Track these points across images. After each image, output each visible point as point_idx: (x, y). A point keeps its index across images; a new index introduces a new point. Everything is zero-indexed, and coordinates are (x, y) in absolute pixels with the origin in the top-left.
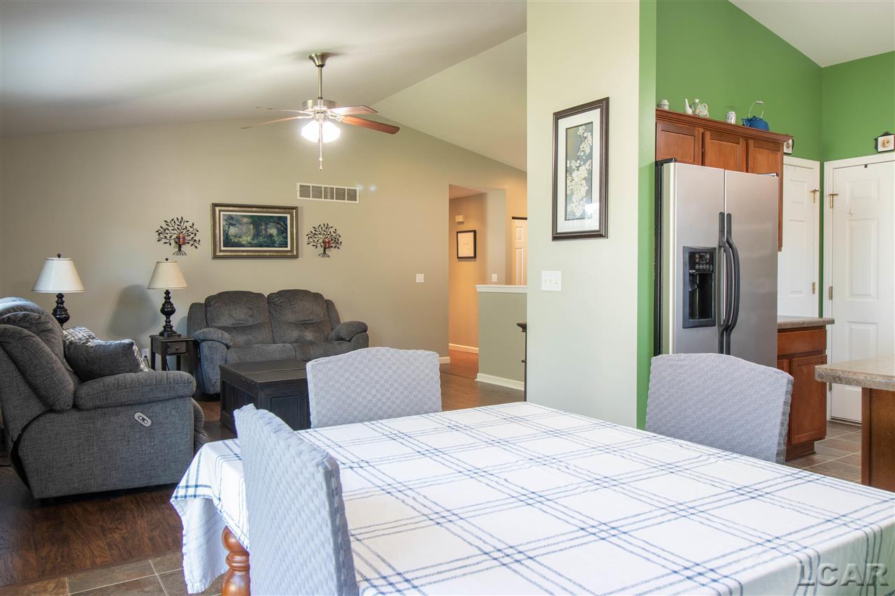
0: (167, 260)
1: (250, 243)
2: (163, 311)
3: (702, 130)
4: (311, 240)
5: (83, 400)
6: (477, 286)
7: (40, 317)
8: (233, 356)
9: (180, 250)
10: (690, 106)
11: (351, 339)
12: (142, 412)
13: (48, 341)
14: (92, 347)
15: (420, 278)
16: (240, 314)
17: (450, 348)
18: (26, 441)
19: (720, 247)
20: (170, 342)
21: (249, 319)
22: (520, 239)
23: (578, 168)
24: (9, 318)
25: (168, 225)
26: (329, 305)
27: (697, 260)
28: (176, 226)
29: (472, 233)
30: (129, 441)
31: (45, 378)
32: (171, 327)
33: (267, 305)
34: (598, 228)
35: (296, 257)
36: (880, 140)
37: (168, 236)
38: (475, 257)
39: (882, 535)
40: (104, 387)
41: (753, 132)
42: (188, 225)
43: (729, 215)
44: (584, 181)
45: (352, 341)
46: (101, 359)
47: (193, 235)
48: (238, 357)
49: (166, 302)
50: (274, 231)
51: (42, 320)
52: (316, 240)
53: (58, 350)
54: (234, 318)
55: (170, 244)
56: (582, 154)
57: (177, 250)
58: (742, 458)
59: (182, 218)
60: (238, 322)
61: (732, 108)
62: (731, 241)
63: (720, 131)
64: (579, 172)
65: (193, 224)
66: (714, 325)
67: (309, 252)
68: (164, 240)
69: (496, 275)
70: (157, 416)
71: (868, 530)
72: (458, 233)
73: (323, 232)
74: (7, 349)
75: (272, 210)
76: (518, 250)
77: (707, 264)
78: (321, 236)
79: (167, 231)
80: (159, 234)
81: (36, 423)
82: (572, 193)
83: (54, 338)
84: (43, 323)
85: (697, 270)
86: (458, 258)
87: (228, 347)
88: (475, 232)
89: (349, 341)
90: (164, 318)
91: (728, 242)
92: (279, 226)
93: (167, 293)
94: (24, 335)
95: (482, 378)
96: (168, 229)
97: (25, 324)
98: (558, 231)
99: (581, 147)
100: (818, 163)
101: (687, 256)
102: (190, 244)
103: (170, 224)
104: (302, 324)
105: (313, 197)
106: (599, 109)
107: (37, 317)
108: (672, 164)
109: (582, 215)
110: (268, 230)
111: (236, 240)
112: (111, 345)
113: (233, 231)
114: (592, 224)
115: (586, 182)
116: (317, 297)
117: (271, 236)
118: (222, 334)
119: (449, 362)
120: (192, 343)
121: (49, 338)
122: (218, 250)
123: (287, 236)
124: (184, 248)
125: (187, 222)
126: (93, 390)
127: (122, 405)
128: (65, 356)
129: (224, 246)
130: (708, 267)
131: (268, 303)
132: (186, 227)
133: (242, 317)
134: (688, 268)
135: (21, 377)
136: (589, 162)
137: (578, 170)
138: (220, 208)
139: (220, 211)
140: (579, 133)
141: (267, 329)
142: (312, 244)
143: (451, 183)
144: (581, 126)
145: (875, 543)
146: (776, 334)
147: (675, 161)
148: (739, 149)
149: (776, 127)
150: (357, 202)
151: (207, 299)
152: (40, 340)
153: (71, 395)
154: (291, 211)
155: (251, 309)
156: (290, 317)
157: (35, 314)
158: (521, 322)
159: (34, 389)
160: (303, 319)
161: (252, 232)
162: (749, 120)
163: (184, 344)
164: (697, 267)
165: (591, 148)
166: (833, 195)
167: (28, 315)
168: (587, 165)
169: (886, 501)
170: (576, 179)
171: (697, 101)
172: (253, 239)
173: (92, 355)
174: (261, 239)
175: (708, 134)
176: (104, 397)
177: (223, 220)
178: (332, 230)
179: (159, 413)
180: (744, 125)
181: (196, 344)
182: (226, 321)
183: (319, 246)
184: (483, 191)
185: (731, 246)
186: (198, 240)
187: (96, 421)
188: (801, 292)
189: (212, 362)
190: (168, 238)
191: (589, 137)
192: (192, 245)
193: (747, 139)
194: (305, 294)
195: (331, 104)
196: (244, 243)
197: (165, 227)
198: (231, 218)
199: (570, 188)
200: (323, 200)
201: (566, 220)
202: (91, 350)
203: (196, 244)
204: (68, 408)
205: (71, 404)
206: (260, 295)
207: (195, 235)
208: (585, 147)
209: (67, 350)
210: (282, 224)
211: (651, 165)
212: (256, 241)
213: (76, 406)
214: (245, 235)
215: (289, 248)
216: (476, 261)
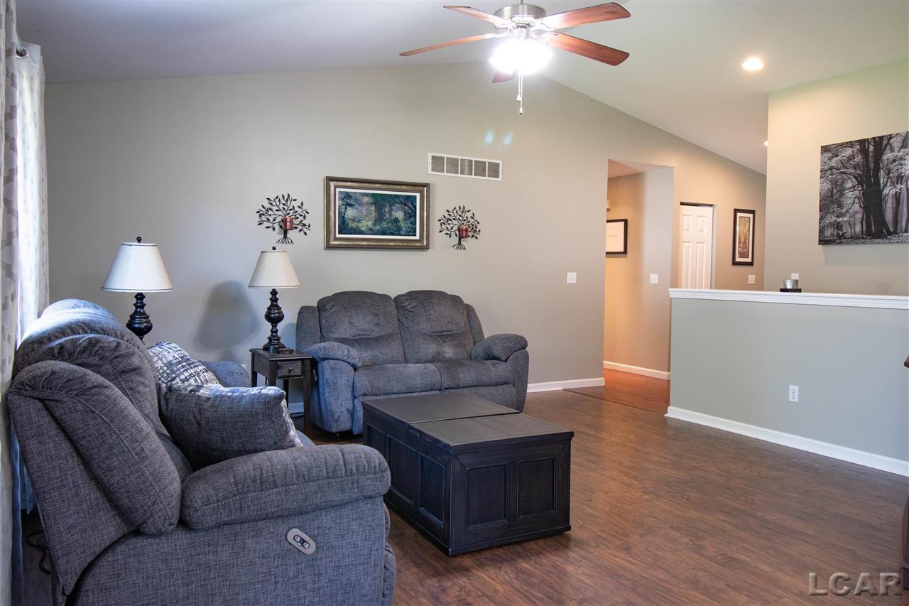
0: (274, 248)
1: (371, 229)
2: (268, 317)
4: (444, 227)
5: (199, 513)
6: (670, 289)
7: (118, 345)
8: (363, 381)
9: (285, 237)
11: (508, 358)
12: (299, 528)
13: (130, 392)
14: (209, 399)
15: (572, 278)
16: (363, 322)
17: (605, 367)
18: (90, 593)
20: (280, 361)
21: (374, 328)
22: (687, 230)
24: (62, 347)
25: (271, 204)
26: (469, 310)
28: (281, 206)
29: (623, 223)
30: (276, 583)
31: (127, 472)
32: (278, 339)
33: (395, 312)
35: (426, 248)
37: (271, 219)
38: (625, 252)
40: (236, 485)
42: (296, 204)
45: (508, 362)
46: (224, 423)
47: (301, 218)
48: (370, 382)
49: (272, 305)
50: (399, 215)
51: (123, 350)
52: (449, 227)
53: (149, 406)
54: (356, 327)
55: (274, 229)
57: (283, 236)
59: (289, 195)
60: (361, 333)
65: (302, 204)
67: (441, 241)
68: (266, 224)
69: (657, 275)
70: (325, 534)
73: (458, 217)
74: (57, 414)
75: (399, 187)
76: (685, 244)
78: (455, 222)
79: (270, 212)
80: (260, 216)
81: (109, 557)
83: (143, 383)
84: (122, 356)
87: (355, 368)
88: (626, 221)
89: (506, 361)
90: (269, 326)
92: (407, 208)
93: (274, 293)
94: (89, 385)
95: (674, 413)
96: (271, 210)
97: (90, 360)
102: (298, 230)
103: (274, 203)
104: (439, 336)
105: (447, 172)
107: (113, 345)
110: (393, 213)
111: (354, 225)
112: (241, 397)
113: (350, 213)
116: (456, 300)
117: (396, 220)
118: (348, 350)
119: (604, 384)
120: (309, 362)
121: (133, 385)
122: (332, 238)
123: (415, 221)
124: (291, 234)
125: (295, 200)
126: (216, 490)
127: (266, 518)
128: (161, 415)
129: (340, 233)
131: (397, 308)
132: (294, 207)
133: (366, 326)
135: (82, 467)
138: (335, 183)
139: (336, 187)
141: (397, 342)
142: (445, 232)
143: (611, 158)
150: (500, 179)
151: (320, 302)
152: (119, 393)
153: (175, 503)
154: (421, 188)
155: (376, 315)
156: (424, 326)
157: (111, 339)
159: (108, 494)
160: (440, 329)
161: (374, 215)
163: (299, 363)
167: (98, 341)
172: (375, 224)
173: (207, 414)
174: (384, 225)
176: (237, 505)
177: (339, 199)
178: (469, 215)
179: (330, 529)
181: (313, 364)
182: (345, 331)
183: (453, 234)
184: (641, 169)
186: (307, 224)
187: (219, 549)
189: (335, 389)
190: (271, 220)
192: (300, 231)
194: (442, 295)
195: (539, 12)
196: (363, 229)
197: (268, 206)
198: (348, 196)
200: (459, 175)
202: (206, 405)
203: (305, 230)
204: (171, 528)
205: (175, 520)
206: (385, 297)
207: (305, 218)
209: (163, 403)
210: (410, 205)
212: (378, 227)
213: (184, 523)
214: (365, 218)
215: (417, 237)
216: (626, 257)
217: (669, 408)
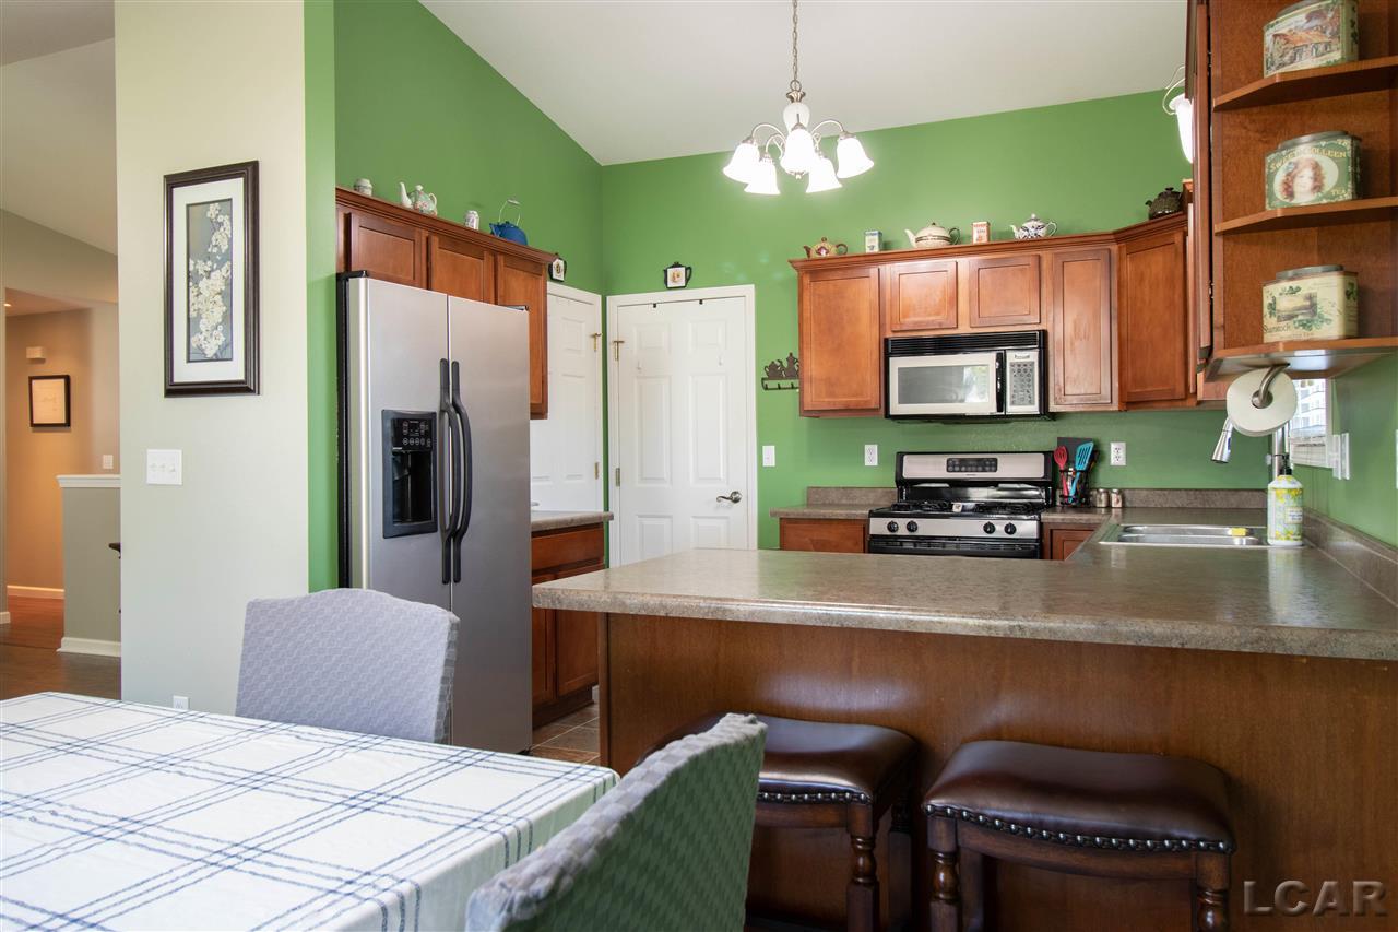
3: (425, 233)
6: (59, 477)
10: (408, 195)
17: (9, 593)
19: (442, 411)
23: (209, 274)
27: (405, 432)
29: (62, 381)
34: (242, 378)
36: (670, 271)
38: (68, 423)
39: (531, 833)
41: (503, 245)
43: (456, 364)
44: (218, 298)
56: (215, 250)
58: (389, 742)
61: (477, 206)
62: (458, 402)
63: (455, 237)
64: (210, 282)
66: (436, 531)
69: (112, 457)
71: (508, 830)
72: (31, 379)
77: (420, 437)
82: (199, 317)
85: (405, 447)
86: (33, 425)
88: (67, 379)
91: (454, 405)
95: (71, 644)
98: (176, 380)
99: (214, 238)
100: (600, 296)
101: (389, 424)
106: (242, 179)
108: (362, 280)
109: (216, 354)
114: (234, 371)
115: (223, 297)
119: (9, 621)
130: (423, 441)
134: (390, 444)
136: (227, 265)
137: (208, 277)
140: (208, 215)
144: (213, 202)
145: (519, 847)
146: (529, 539)
147: (367, 275)
148: (483, 266)
149: (537, 241)
158: (114, 541)
162: (499, 227)
164: (405, 442)
165: (230, 241)
166: (618, 342)
168: (224, 269)
169: (558, 778)
170: (206, 293)
171: (420, 188)
175: (435, 240)
180: (492, 233)
184: (81, 304)
185: (458, 410)
188: (580, 476)
191: (227, 223)
193: (495, 253)
199: (196, 307)
201: (189, 361)
208: (219, 238)
211: (329, 278)
216: (70, 431)
217: (64, 639)
